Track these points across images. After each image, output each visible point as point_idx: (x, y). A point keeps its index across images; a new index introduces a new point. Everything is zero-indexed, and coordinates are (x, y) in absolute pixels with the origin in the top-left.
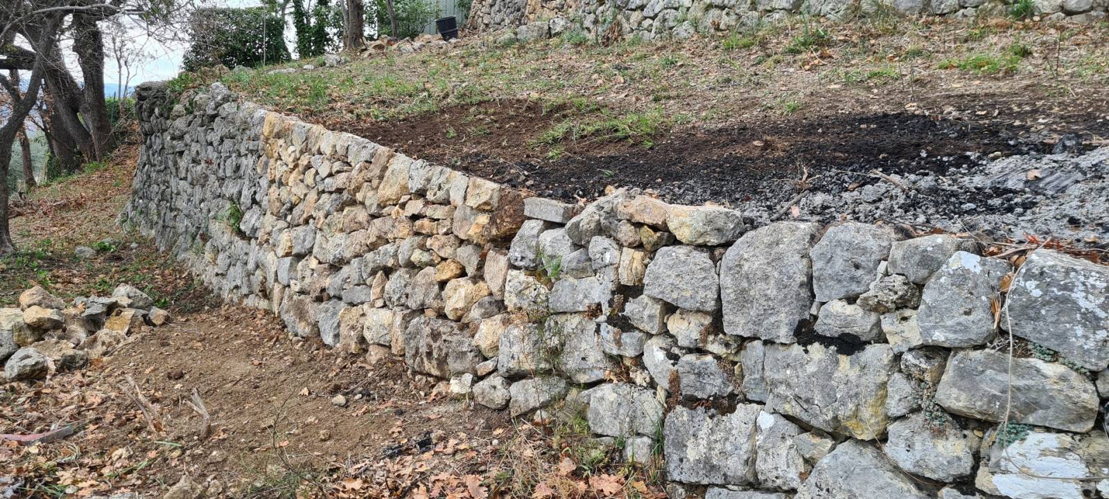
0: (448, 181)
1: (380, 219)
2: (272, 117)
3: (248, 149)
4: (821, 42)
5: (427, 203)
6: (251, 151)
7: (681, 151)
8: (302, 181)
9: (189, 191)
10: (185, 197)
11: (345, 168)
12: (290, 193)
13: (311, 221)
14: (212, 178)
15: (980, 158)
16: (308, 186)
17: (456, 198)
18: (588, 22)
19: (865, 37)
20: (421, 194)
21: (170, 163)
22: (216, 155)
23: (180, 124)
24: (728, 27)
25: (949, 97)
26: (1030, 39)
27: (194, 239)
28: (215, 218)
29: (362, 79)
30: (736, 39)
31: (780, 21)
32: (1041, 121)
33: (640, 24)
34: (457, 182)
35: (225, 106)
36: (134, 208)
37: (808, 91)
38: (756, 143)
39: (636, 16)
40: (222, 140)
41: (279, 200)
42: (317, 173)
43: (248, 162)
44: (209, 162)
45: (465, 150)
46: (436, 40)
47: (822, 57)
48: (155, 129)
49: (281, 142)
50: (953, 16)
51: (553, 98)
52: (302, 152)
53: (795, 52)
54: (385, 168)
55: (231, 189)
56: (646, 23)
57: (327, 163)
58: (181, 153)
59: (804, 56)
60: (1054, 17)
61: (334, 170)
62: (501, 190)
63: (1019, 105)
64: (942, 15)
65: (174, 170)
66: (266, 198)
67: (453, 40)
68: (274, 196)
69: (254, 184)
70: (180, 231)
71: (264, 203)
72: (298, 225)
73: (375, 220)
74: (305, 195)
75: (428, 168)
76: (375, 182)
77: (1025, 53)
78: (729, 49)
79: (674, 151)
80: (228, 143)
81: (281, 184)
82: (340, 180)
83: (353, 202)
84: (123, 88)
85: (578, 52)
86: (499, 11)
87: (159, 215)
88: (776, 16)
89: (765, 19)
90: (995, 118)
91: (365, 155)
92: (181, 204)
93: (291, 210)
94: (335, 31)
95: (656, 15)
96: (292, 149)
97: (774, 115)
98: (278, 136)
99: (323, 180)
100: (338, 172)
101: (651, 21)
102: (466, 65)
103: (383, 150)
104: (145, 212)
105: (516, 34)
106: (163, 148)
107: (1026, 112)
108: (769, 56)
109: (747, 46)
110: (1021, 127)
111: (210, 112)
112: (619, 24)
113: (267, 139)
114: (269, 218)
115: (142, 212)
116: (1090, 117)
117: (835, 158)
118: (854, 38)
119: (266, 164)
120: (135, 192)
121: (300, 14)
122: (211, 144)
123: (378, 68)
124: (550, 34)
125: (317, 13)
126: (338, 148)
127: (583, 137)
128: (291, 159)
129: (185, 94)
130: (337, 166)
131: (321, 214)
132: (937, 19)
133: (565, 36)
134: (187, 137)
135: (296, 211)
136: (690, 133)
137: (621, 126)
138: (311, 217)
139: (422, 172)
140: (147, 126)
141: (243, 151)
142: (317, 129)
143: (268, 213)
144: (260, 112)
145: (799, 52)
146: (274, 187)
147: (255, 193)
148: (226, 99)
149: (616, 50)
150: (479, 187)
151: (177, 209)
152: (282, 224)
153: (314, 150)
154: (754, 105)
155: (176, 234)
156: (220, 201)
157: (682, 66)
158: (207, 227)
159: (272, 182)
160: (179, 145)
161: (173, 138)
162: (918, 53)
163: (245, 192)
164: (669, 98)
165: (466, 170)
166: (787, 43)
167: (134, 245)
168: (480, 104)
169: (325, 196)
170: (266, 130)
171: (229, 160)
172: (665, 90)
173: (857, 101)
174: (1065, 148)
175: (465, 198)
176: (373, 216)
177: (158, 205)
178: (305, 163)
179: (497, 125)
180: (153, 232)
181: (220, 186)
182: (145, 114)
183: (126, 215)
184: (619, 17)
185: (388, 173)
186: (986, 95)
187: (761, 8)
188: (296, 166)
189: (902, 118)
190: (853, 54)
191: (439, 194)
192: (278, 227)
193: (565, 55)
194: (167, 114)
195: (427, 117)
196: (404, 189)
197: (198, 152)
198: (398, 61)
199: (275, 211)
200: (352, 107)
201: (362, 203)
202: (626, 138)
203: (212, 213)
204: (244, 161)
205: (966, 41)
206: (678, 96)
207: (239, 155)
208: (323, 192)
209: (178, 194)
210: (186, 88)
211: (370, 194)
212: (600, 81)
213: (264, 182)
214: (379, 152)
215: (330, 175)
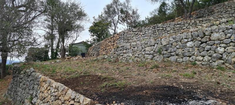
0: (80, 97)
1: (64, 104)
2: (43, 77)
3: (36, 83)
4: (157, 67)
5: (75, 102)
6: (37, 84)
7: (129, 92)
8: (48, 93)
9: (21, 91)
10: (20, 92)
11: (58, 91)
12: (44, 95)
13: (48, 102)
14: (27, 89)
15: (188, 100)
16: (49, 94)
17: (81, 101)
18: (112, 57)
19: (166, 66)
20: (74, 99)
21: (18, 84)
22: (29, 84)
23: (22, 76)
24: (139, 61)
25: (181, 83)
26: (196, 70)
27: (21, 102)
28: (26, 98)
29: (64, 67)
30: (141, 64)
31: (149, 61)
32: (199, 91)
33: (122, 59)
34: (82, 98)
35: (33, 73)
36: (8, 93)
37: (155, 78)
38: (144, 91)
39: (121, 57)
40: (31, 81)
41: (42, 96)
42: (51, 91)
43: (36, 86)
44: (27, 85)
45: (84, 88)
46: (81, 58)
47: (157, 70)
48: (16, 76)
49: (44, 83)
50: (181, 63)
51: (104, 75)
52: (48, 86)
53: (152, 68)
54: (66, 92)
55: (31, 92)
56: (123, 59)
57: (54, 89)
58: (21, 82)
59: (154, 69)
60: (200, 65)
61: (55, 91)
62: (91, 101)
63: (195, 86)
64: (179, 63)
65: (19, 86)
66: (39, 95)
67: (84, 58)
68: (41, 95)
69: (37, 91)
70: (18, 100)
71: (38, 96)
72: (45, 103)
73: (63, 104)
74: (48, 96)
75: (76, 94)
76: (64, 95)
77: (195, 73)
78: (139, 66)
79: (128, 92)
80: (32, 82)
81: (43, 93)
82: (56, 94)
83: (58, 99)
84: (10, 63)
85: (110, 64)
86: (94, 51)
87: (13, 96)
88: (149, 60)
89: (146, 60)
90: (190, 89)
91: (62, 89)
92: (19, 94)
93: (44, 99)
94: (60, 53)
95: (125, 57)
96: (46, 85)
97: (148, 83)
98: (44, 82)
99: (52, 93)
100: (56, 92)
101: (124, 58)
102: (86, 65)
103: (66, 88)
104: (10, 94)
105: (97, 58)
106: (17, 80)
107: (196, 88)
108: (147, 69)
109: (143, 66)
110: (195, 92)
111: (29, 74)
112: (118, 58)
113: (41, 82)
114: (39, 100)
115: (9, 94)
116: (208, 91)
117: (160, 97)
118: (163, 66)
119: (40, 87)
120: (9, 90)
121: (52, 50)
122: (28, 81)
123: (67, 64)
124: (104, 59)
125: (56, 50)
126: (56, 86)
127: (109, 86)
128: (46, 87)
129: (24, 69)
130: (56, 90)
131: (51, 101)
132: (179, 64)
133: (107, 59)
134: (23, 79)
135: (45, 99)
136: (131, 87)
137: (117, 85)
138: (48, 101)
139: (74, 94)
140: (14, 75)
141: (35, 84)
142: (53, 81)
143: (39, 99)
144: (40, 76)
145: (153, 69)
146: (41, 93)
147: (37, 94)
148: (33, 72)
149: (117, 64)
150: (86, 100)
151: (18, 95)
152: (42, 102)
153: (51, 86)
154: (144, 81)
155: (17, 101)
156: (28, 94)
157: (130, 69)
158: (24, 100)
159: (41, 92)
160: (21, 80)
161: (20, 79)
162: (175, 71)
163: (34, 93)
164: (127, 78)
165: (84, 95)
166: (151, 66)
167: (6, 103)
168: (88, 76)
169: (52, 97)
170: (41, 80)
171: (32, 85)
172: (127, 75)
173: (164, 81)
174: (203, 100)
175: (83, 102)
176: (63, 103)
177: (14, 93)
178: (49, 89)
179: (92, 82)
180: (11, 99)
181: (29, 91)
182: (14, 73)
183: (5, 94)
184: (118, 57)
185: (67, 94)
186: (188, 83)
187: (145, 58)
188: (47, 89)
189: (173, 87)
190: (163, 70)
191: (78, 100)
192: (41, 103)
193: (107, 64)
194: (19, 73)
195: (77, 78)
196: (70, 98)
197: (25, 83)
198: (72, 62)
199: (41, 99)
200: (61, 75)
201: (61, 100)
202: (118, 87)
203: (26, 97)
204: (35, 86)
205: (184, 69)
206: (129, 77)
207: (34, 85)
208: (52, 96)
209: (19, 91)
210: (25, 68)
211: (62, 98)
212: (113, 72)
213: (39, 92)
214: (65, 88)
215: (54, 92)
